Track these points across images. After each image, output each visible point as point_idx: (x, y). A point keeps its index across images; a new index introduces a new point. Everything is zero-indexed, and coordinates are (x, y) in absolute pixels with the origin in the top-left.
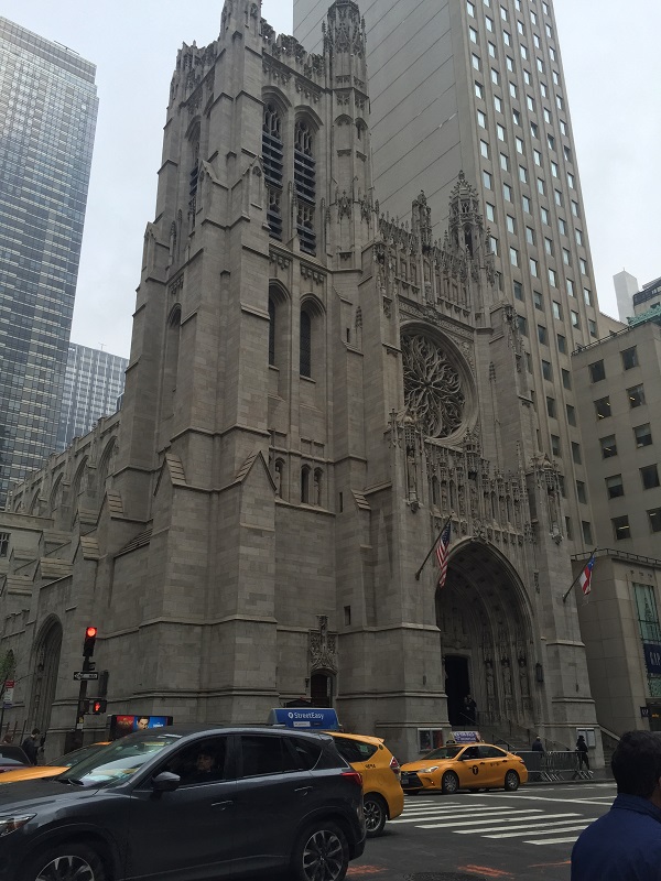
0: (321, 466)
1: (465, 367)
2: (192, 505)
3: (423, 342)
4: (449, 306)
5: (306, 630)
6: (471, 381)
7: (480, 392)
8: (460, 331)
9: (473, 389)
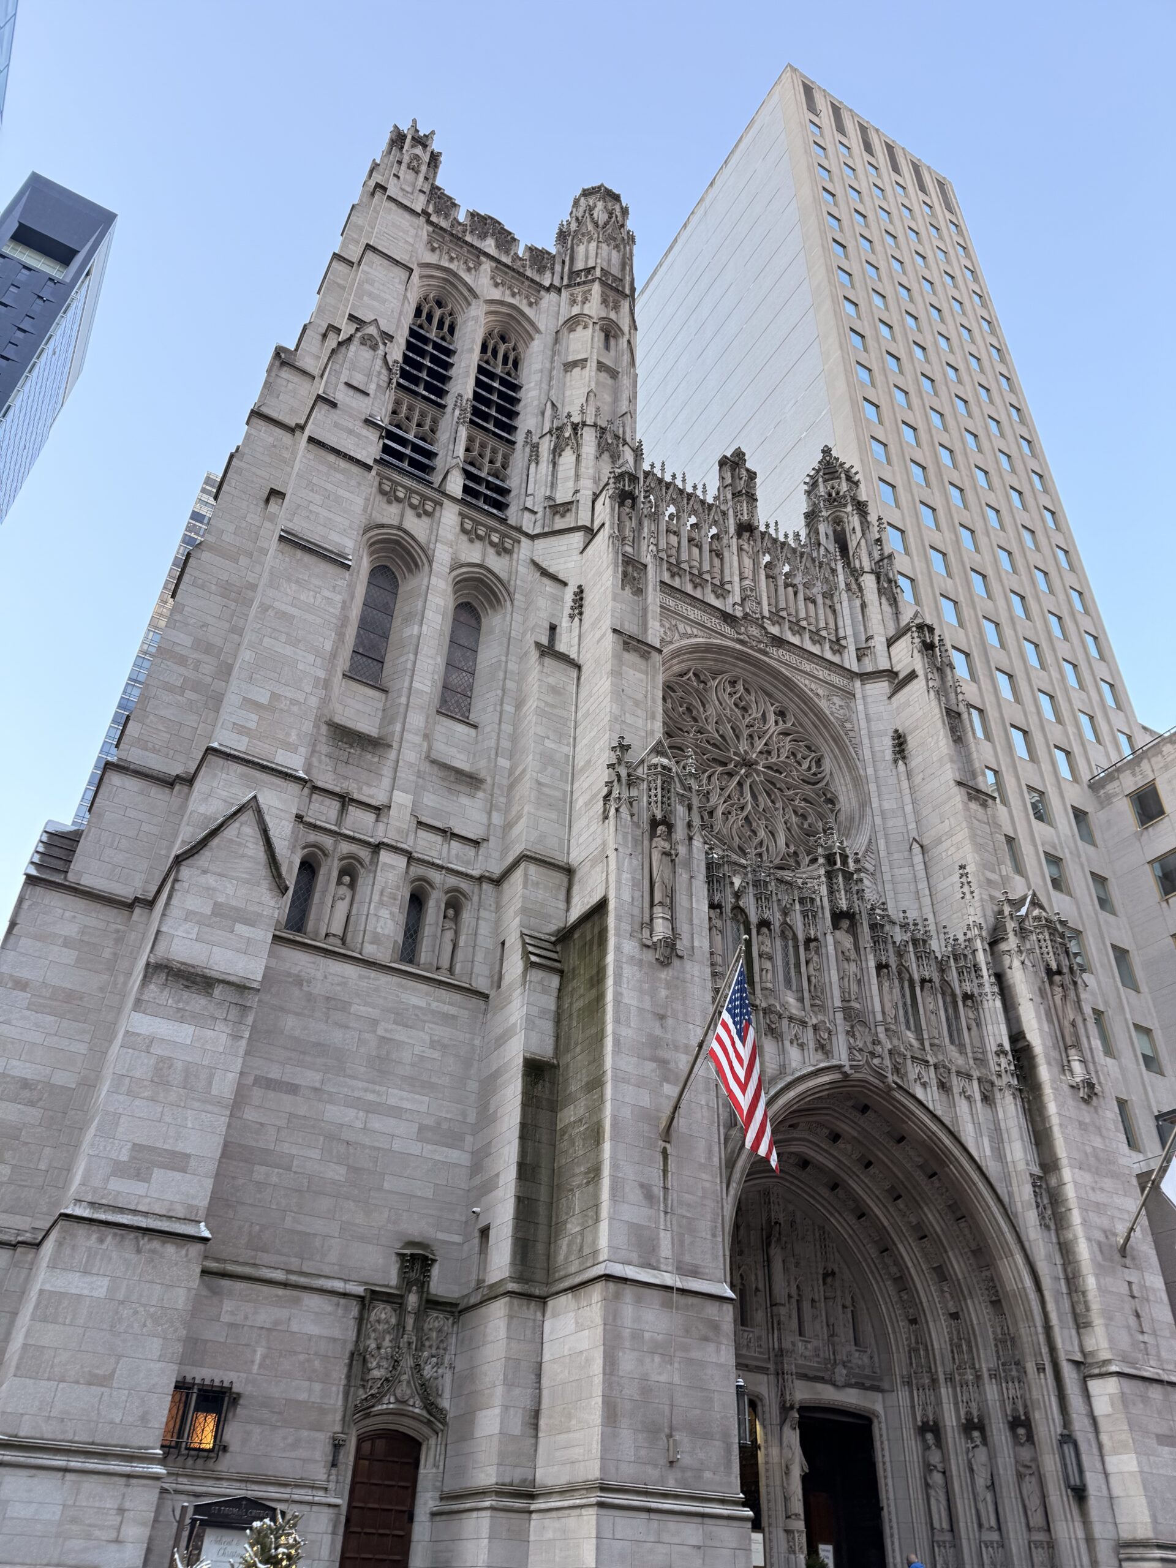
0: (464, 885)
1: (837, 740)
2: (71, 930)
3: (740, 687)
4: (797, 628)
5: (360, 1290)
6: (851, 767)
7: (873, 787)
8: (822, 673)
9: (858, 782)
